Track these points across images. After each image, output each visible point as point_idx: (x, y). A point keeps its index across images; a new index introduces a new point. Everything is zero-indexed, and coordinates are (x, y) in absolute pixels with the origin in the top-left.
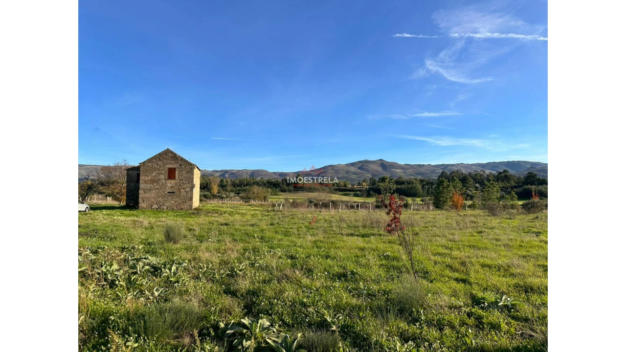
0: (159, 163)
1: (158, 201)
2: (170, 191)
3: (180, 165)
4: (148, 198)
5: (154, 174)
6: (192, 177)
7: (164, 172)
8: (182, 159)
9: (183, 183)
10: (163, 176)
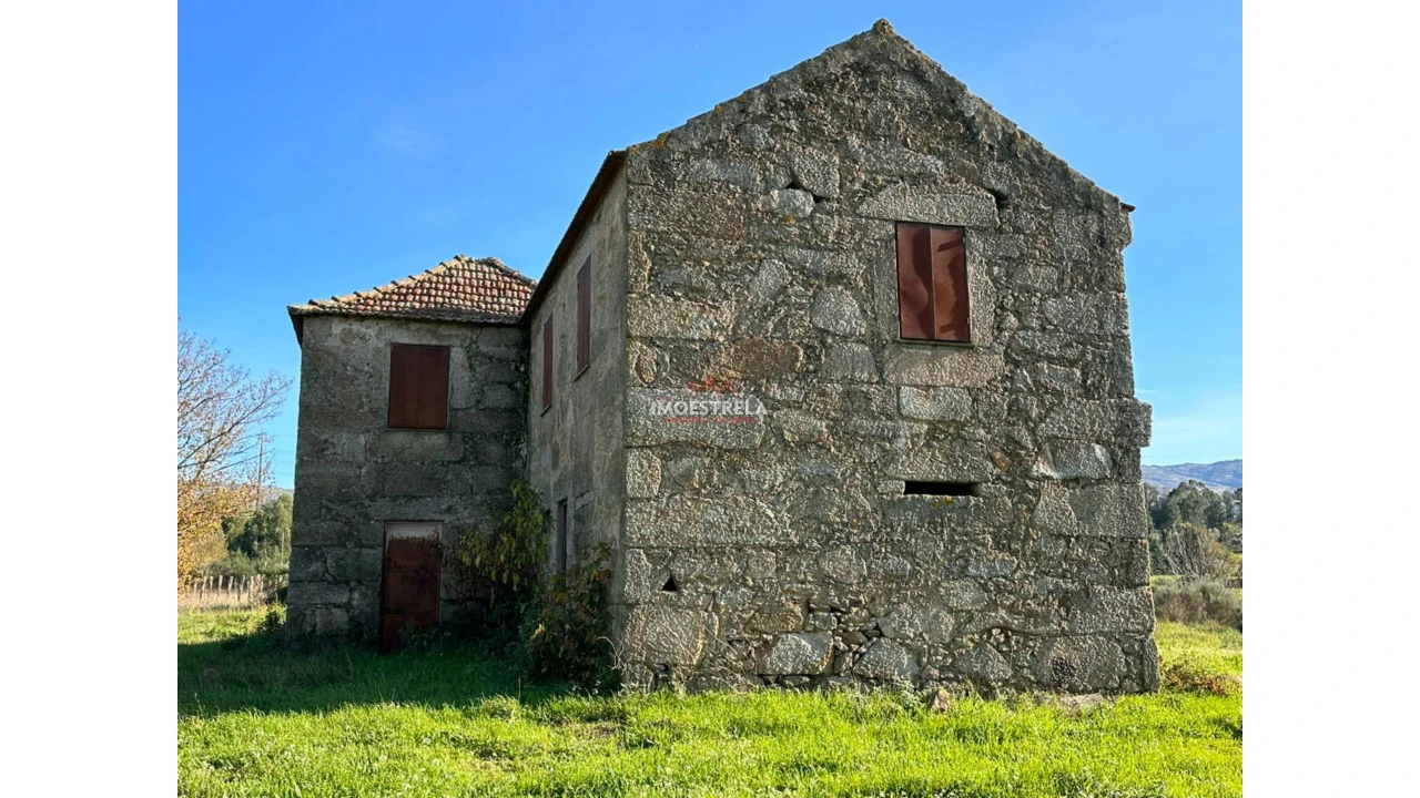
0: (811, 161)
1: (824, 580)
2: (924, 470)
3: (1001, 200)
4: (714, 551)
5: (769, 276)
6: (1110, 327)
7: (854, 267)
8: (1010, 144)
9: (1039, 389)
10: (850, 306)
